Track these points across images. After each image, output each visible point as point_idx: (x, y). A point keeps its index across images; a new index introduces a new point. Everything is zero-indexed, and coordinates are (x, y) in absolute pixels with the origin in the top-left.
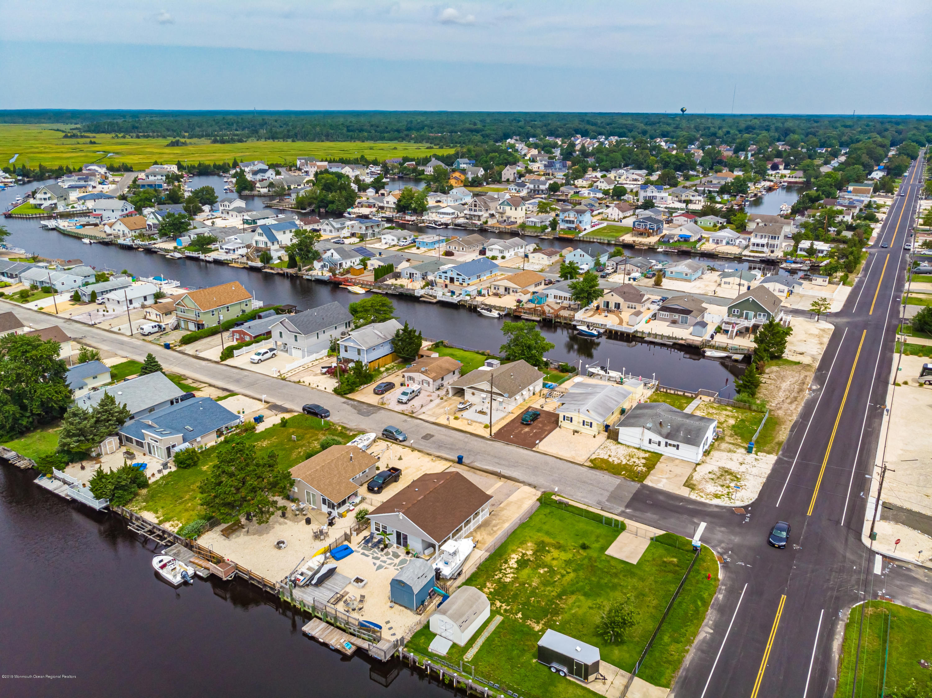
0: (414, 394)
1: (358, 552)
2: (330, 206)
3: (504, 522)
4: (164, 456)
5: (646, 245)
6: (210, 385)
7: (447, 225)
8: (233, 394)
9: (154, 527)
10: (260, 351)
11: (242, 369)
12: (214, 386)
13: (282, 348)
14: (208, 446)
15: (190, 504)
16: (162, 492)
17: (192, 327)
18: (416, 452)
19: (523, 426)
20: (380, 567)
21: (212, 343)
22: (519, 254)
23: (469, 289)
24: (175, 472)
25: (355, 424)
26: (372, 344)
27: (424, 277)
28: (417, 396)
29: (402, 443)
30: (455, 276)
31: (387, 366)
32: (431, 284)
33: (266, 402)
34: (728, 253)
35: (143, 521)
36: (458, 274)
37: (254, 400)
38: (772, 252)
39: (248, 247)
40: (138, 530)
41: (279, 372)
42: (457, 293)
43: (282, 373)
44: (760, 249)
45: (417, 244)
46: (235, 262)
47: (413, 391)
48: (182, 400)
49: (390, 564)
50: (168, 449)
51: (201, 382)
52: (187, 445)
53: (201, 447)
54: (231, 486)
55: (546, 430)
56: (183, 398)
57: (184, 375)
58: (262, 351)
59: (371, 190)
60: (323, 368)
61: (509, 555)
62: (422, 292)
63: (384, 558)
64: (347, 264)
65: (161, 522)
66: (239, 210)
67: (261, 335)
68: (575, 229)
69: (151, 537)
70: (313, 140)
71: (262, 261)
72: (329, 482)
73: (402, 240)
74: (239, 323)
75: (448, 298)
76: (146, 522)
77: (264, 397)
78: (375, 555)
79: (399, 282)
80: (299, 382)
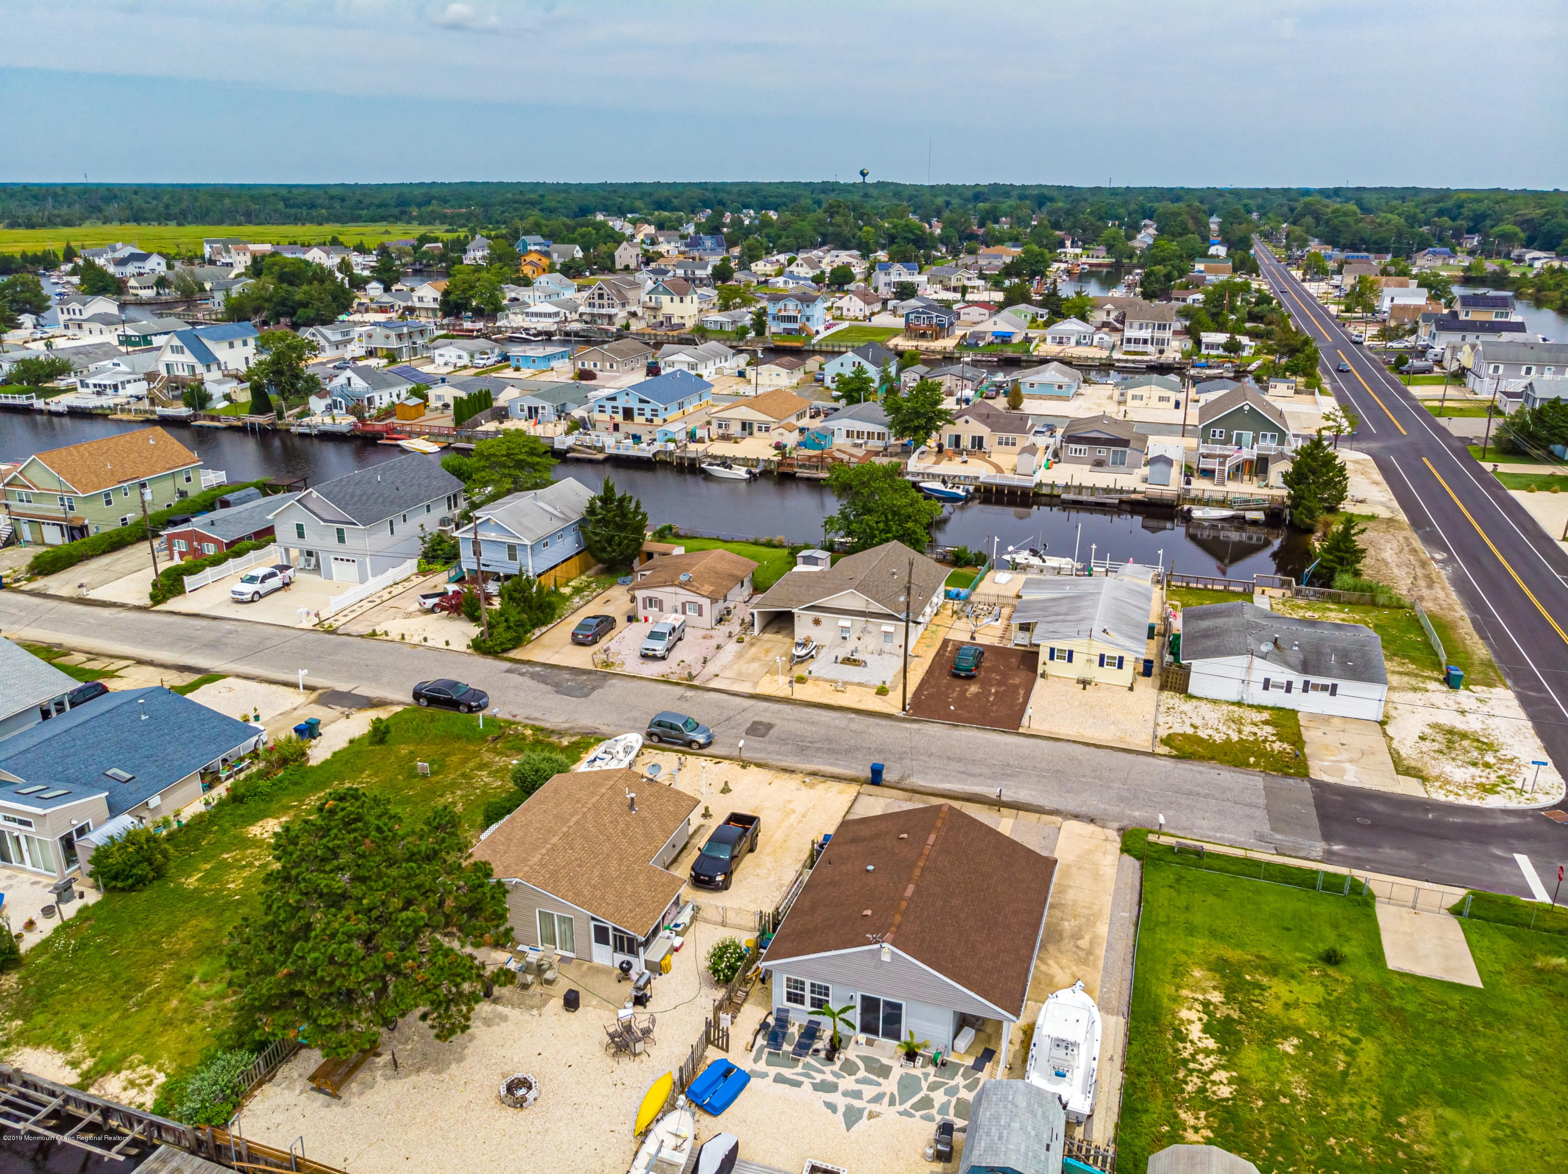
0: (676, 635)
1: (764, 1075)
2: (300, 311)
3: (1091, 920)
4: (54, 865)
5: (939, 353)
6: (140, 662)
7: (549, 334)
8: (210, 677)
9: (67, 1100)
10: (254, 573)
11: (215, 618)
12: (151, 663)
13: (302, 563)
14: (185, 817)
15: (174, 1003)
16: (69, 975)
17: (53, 536)
18: (752, 768)
19: (958, 682)
20: (852, 1117)
21: (118, 567)
22: (726, 372)
23: (670, 428)
24: (98, 904)
25: (562, 718)
26: (542, 533)
27: (561, 413)
28: (680, 639)
29: (705, 751)
30: (635, 405)
31: (572, 583)
32: (581, 425)
33: (309, 688)
34: (1087, 358)
35: (25, 1084)
36: (642, 401)
37: (274, 687)
38: (1161, 352)
39: (150, 377)
40: (18, 1119)
41: (317, 615)
42: (646, 438)
43: (323, 616)
44: (1140, 348)
45: (513, 362)
46: (123, 410)
47: (674, 629)
48: (73, 705)
49: (877, 1099)
50: (68, 844)
51: (111, 656)
52: (125, 822)
53: (166, 823)
54: (350, 937)
55: (1016, 687)
56: (77, 700)
57: (60, 645)
58: (261, 571)
59: (374, 284)
60: (425, 597)
61: (1174, 1014)
62: (570, 441)
63: (847, 1083)
64: (383, 399)
65: (88, 1079)
66: (106, 320)
67: (242, 539)
68: (799, 331)
69: (66, 1138)
70: (220, 223)
71: (188, 405)
72: (601, 877)
73: (477, 356)
74: (178, 518)
75: (630, 449)
76: (36, 1088)
77: (301, 676)
78: (819, 1077)
79: (508, 425)
80: (374, 634)
